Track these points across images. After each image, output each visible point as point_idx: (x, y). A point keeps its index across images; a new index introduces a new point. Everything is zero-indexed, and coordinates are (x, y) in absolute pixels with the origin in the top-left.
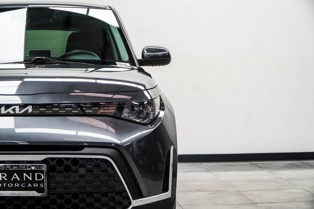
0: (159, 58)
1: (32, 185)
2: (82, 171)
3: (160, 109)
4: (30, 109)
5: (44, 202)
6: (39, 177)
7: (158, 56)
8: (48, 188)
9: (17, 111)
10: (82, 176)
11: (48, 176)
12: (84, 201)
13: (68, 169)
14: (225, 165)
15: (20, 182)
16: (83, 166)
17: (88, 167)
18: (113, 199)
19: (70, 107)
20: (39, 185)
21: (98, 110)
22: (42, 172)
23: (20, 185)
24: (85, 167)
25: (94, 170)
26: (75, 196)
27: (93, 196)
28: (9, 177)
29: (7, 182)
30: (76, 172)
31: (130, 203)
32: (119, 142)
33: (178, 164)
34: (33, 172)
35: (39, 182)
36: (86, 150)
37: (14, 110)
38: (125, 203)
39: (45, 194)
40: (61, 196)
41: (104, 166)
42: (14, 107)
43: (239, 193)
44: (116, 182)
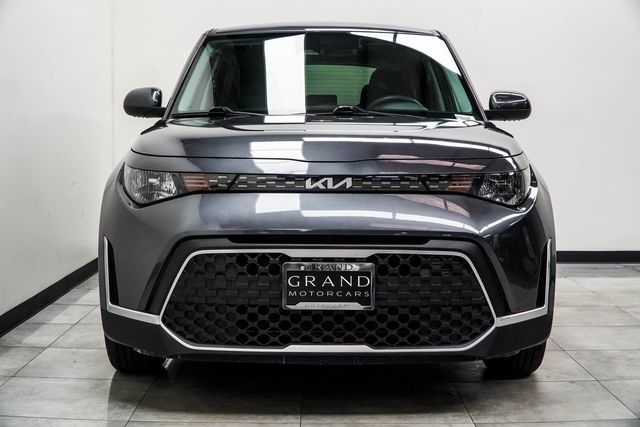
0: (514, 108)
1: (353, 293)
2: (425, 274)
3: (532, 185)
4: (349, 182)
5: (369, 319)
6: (364, 281)
7: (511, 106)
8: (376, 299)
9: (330, 185)
10: (425, 281)
11: (377, 281)
12: (426, 317)
13: (405, 270)
14: (589, 268)
15: (335, 290)
16: (427, 266)
17: (434, 267)
18: (469, 316)
19: (408, 180)
20: (363, 294)
21: (448, 185)
22: (368, 274)
23: (335, 294)
24: (430, 268)
25: (443, 273)
26: (415, 310)
27: (439, 311)
28: (319, 281)
29: (315, 289)
30: (418, 275)
31: (492, 322)
32: (477, 232)
33: (557, 265)
34: (355, 274)
35: (362, 290)
36: (432, 243)
37: (325, 184)
38: (486, 321)
39: (372, 307)
40: (393, 310)
41: (457, 267)
42: (325, 179)
43: (620, 310)
44: (473, 290)
